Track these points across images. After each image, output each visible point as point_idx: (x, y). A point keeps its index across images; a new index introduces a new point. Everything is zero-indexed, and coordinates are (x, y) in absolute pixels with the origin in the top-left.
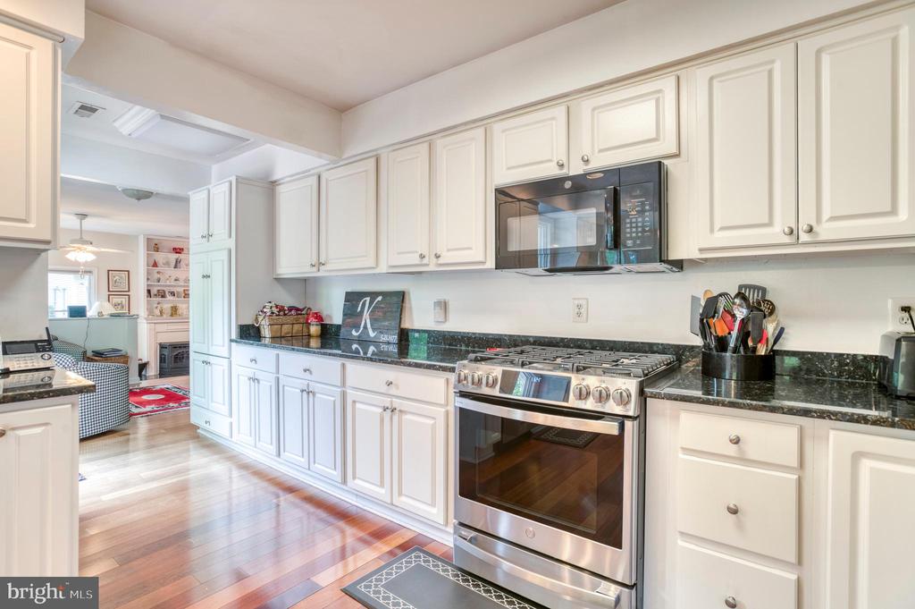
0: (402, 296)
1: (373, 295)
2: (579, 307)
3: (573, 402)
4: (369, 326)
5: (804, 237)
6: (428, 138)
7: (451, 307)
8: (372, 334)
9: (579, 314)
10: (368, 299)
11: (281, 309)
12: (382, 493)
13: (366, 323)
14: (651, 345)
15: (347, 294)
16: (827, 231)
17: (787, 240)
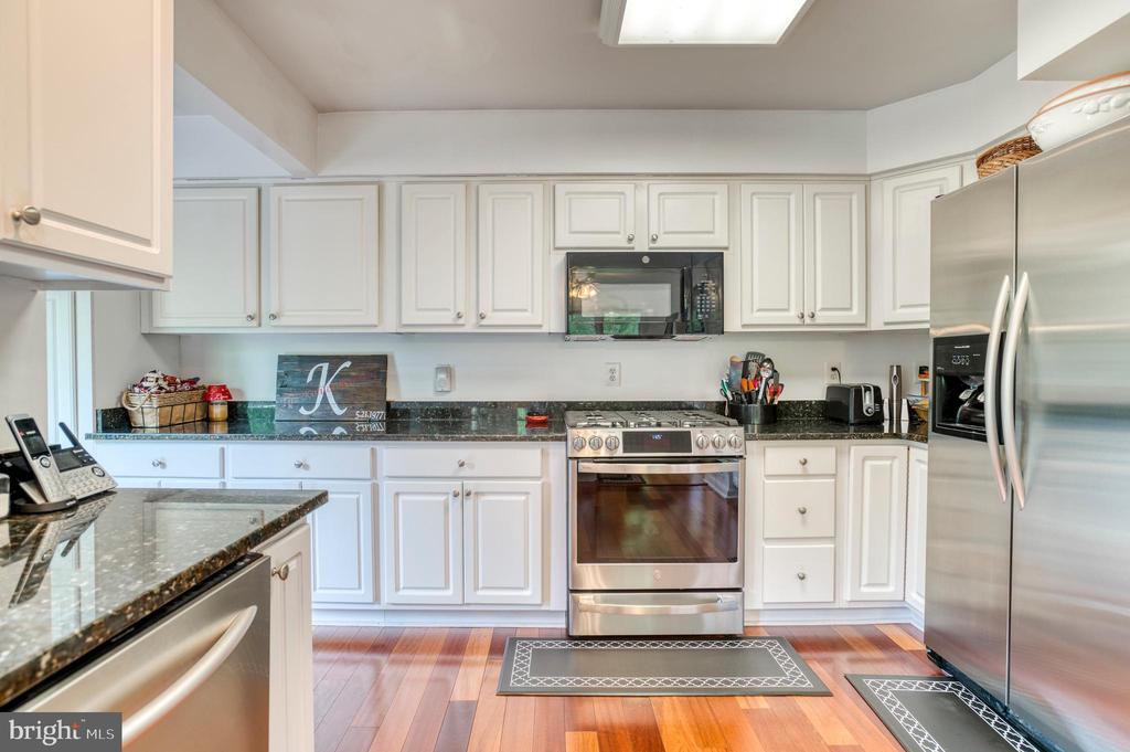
0: (382, 360)
1: (335, 360)
2: (612, 371)
3: (695, 452)
4: (331, 400)
5: (808, 320)
6: (469, 181)
7: (458, 373)
8: (338, 411)
9: (612, 378)
10: (325, 366)
11: (172, 382)
12: (449, 595)
13: (325, 397)
14: (680, 403)
15: (280, 357)
16: (822, 317)
17: (798, 321)
